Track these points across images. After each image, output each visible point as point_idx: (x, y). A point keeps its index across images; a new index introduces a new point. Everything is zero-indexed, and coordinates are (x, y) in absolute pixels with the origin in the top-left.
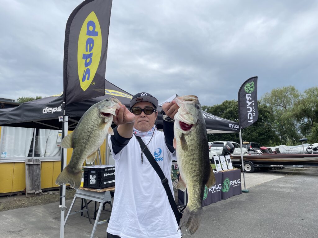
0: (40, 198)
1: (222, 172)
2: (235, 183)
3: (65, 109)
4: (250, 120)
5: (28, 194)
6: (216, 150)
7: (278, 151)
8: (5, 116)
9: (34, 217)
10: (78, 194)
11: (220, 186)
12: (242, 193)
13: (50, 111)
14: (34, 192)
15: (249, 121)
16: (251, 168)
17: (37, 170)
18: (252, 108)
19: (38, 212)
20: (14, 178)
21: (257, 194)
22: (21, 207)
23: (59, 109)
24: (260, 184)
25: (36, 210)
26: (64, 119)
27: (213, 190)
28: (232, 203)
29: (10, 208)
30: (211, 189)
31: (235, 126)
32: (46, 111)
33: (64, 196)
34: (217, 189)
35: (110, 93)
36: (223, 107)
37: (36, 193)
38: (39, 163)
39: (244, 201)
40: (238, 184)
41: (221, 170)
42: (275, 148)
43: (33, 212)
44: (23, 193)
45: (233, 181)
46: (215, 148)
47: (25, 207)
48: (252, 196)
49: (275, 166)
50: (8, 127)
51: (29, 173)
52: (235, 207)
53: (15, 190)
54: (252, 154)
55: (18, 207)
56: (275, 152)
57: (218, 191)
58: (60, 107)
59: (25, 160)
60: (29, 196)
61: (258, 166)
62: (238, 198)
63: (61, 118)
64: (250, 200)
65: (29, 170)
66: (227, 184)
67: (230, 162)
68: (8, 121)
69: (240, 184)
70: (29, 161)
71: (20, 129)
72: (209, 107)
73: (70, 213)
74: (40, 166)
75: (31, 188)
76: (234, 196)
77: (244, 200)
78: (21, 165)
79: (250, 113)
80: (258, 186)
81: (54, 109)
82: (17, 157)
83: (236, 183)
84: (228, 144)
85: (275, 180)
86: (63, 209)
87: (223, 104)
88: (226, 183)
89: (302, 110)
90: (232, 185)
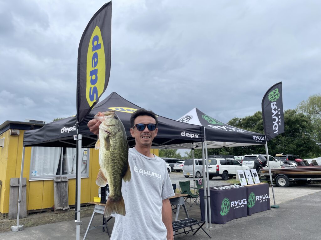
0: (67, 214)
1: (247, 187)
2: (262, 198)
3: (78, 128)
4: (275, 131)
5: (56, 210)
6: (248, 164)
7: (315, 163)
8: (31, 137)
9: (59, 232)
10: (96, 209)
11: (244, 202)
12: (271, 209)
13: (67, 131)
14: (62, 208)
15: (275, 133)
16: (285, 182)
17: (65, 187)
18: (278, 117)
19: (64, 228)
20: (44, 195)
21: (288, 210)
22: (49, 223)
23: (74, 129)
24: (293, 200)
25: (62, 225)
26: (77, 137)
27: (236, 205)
28: (258, 219)
29: (38, 224)
30: (233, 205)
31: (259, 138)
32: (63, 131)
33: (79, 211)
34: (240, 204)
35: (125, 111)
36: (255, 118)
37: (64, 210)
38: (67, 181)
39: (271, 217)
40: (266, 199)
41: (246, 185)
42: (312, 161)
43: (59, 228)
44: (52, 210)
45: (260, 196)
46: (247, 162)
47: (52, 223)
48: (282, 212)
49: (313, 179)
50: (37, 147)
51: (58, 190)
52: (260, 224)
53: (44, 207)
54: (287, 167)
55: (46, 223)
56: (312, 165)
57: (241, 206)
58: (75, 126)
59: (53, 178)
60: (58, 212)
61: (293, 180)
62: (266, 214)
63: (75, 137)
64: (279, 217)
65: (57, 187)
66: (253, 199)
67: (256, 176)
68: (33, 141)
69: (268, 199)
70: (57, 178)
71: (48, 148)
72: (241, 119)
73: (89, 228)
74: (67, 184)
75: (59, 204)
76: (262, 212)
77: (273, 216)
78: (50, 183)
79: (275, 123)
80: (291, 201)
81: (70, 128)
82: (46, 175)
83: (264, 198)
84: (259, 157)
85: (311, 194)
86: (78, 224)
87: (255, 115)
88: (251, 198)
90: (259, 200)
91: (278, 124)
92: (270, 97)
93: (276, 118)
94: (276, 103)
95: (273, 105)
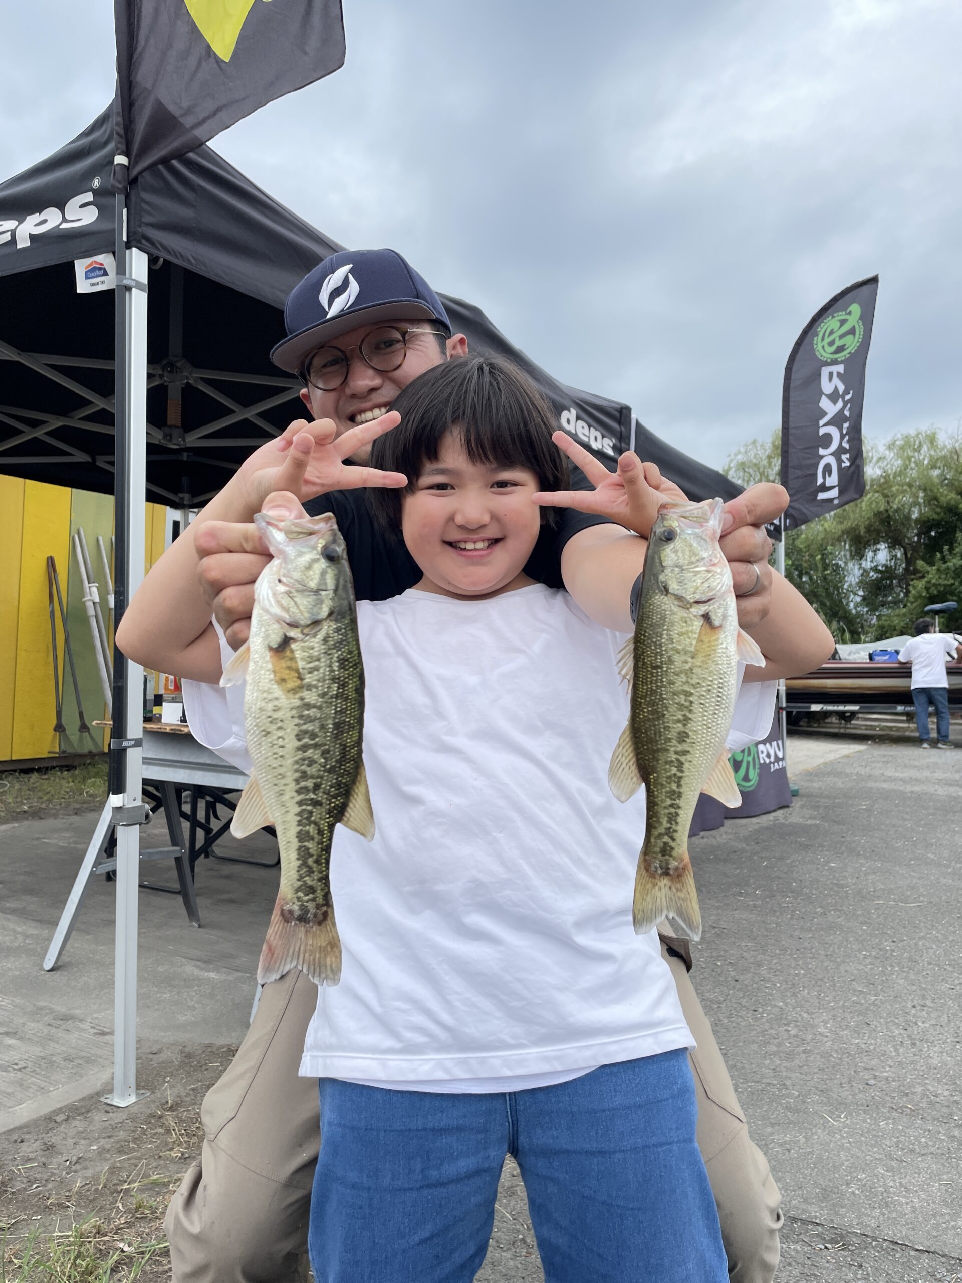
2: (775, 753)
4: (824, 488)
13: (7, 237)
15: (822, 496)
18: (841, 430)
21: (839, 801)
28: (773, 832)
33: (135, 743)
39: (816, 826)
45: (768, 746)
48: (828, 808)
49: (830, 708)
52: (805, 847)
64: (836, 823)
79: (827, 457)
81: (35, 217)
83: (780, 754)
86: (131, 817)
89: (878, 514)
90: (767, 761)
91: (840, 461)
92: (823, 339)
93: (834, 431)
94: (842, 371)
95: (831, 374)
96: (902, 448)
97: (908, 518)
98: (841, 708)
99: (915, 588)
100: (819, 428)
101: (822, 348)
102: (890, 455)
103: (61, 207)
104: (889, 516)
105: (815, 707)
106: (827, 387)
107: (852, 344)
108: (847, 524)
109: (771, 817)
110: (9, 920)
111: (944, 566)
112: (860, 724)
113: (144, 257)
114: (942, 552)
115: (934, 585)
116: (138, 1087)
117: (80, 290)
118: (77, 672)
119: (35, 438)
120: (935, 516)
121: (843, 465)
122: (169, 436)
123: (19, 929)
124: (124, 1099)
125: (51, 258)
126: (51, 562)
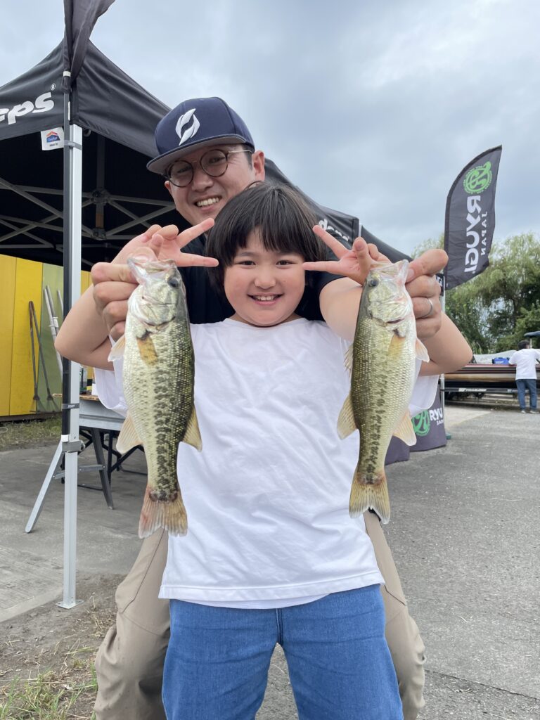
3: (70, 100)
4: (469, 266)
13: (3, 118)
15: (467, 270)
18: (480, 234)
21: (473, 442)
23: (44, 105)
33: (75, 406)
39: (460, 456)
45: (435, 411)
48: (467, 446)
52: (454, 467)
58: (49, 95)
64: (472, 454)
66: (424, 416)
77: (458, 454)
79: (472, 249)
81: (18, 108)
86: (72, 448)
89: (500, 280)
90: (435, 419)
91: (480, 252)
92: (469, 181)
93: (476, 235)
94: (479, 200)
95: (473, 201)
96: (514, 244)
97: (516, 283)
98: (476, 390)
99: (519, 323)
100: (466, 232)
101: (468, 186)
102: (506, 248)
103: (33, 101)
104: (505, 283)
105: (462, 390)
106: (471, 209)
107: (485, 184)
108: (481, 287)
109: (435, 451)
110: (6, 504)
111: (536, 311)
112: (486, 399)
113: (80, 130)
114: (535, 303)
115: (531, 322)
116: (77, 598)
117: (44, 149)
118: (46, 366)
119: (21, 234)
120: (531, 282)
121: (482, 254)
122: (96, 233)
123: (12, 510)
124: (69, 604)
125: (27, 130)
126: (31, 304)
